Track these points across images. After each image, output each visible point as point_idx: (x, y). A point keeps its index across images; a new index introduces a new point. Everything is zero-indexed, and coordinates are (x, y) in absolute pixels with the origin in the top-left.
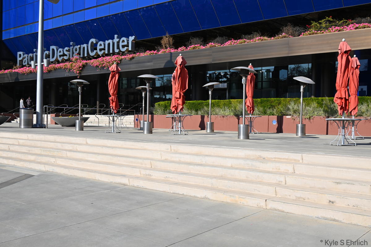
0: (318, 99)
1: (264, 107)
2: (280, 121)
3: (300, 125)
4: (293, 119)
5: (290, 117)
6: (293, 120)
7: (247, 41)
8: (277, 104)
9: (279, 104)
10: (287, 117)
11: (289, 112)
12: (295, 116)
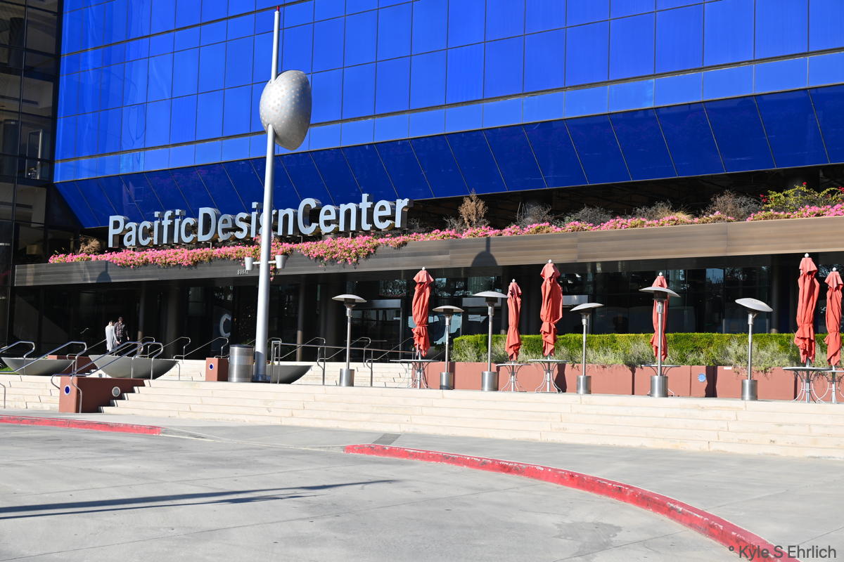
0: (781, 337)
1: (681, 349)
2: (712, 375)
3: (747, 382)
4: (735, 372)
5: (730, 368)
6: (735, 375)
7: (647, 222)
8: (706, 345)
9: (710, 343)
10: (726, 368)
11: (728, 360)
12: (739, 366)
